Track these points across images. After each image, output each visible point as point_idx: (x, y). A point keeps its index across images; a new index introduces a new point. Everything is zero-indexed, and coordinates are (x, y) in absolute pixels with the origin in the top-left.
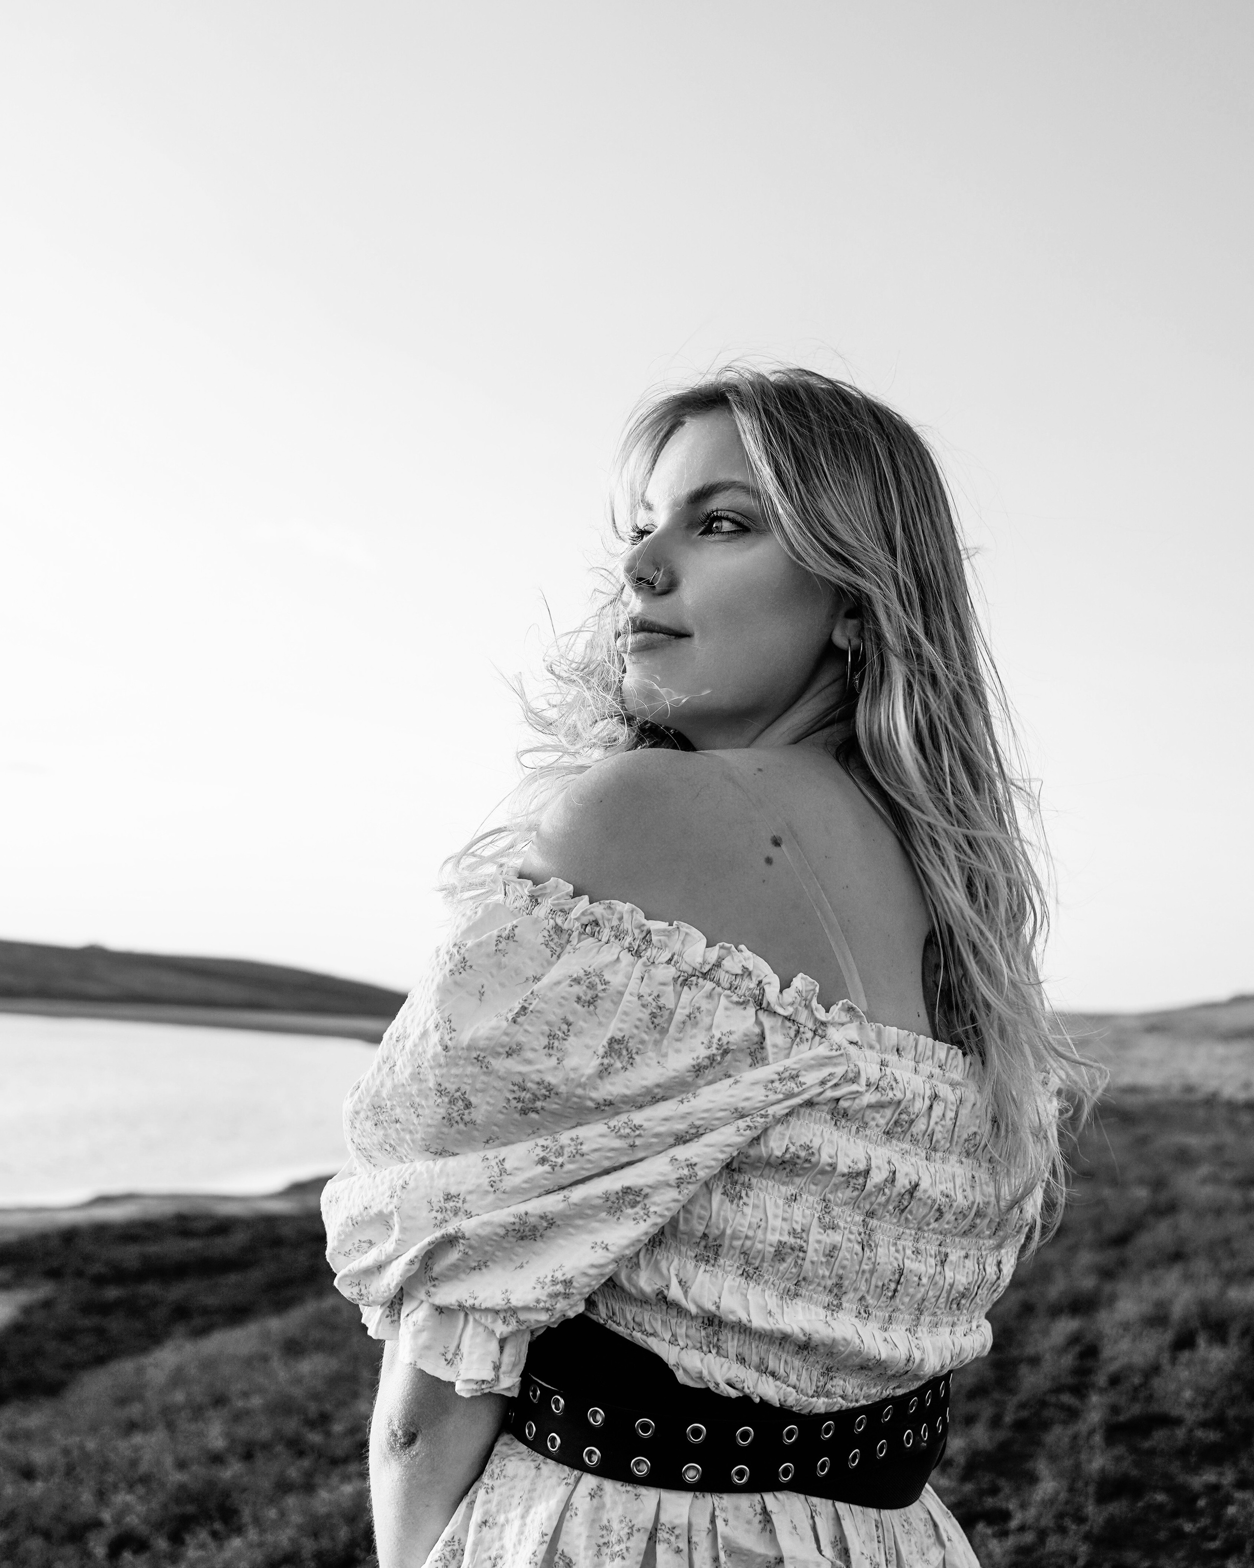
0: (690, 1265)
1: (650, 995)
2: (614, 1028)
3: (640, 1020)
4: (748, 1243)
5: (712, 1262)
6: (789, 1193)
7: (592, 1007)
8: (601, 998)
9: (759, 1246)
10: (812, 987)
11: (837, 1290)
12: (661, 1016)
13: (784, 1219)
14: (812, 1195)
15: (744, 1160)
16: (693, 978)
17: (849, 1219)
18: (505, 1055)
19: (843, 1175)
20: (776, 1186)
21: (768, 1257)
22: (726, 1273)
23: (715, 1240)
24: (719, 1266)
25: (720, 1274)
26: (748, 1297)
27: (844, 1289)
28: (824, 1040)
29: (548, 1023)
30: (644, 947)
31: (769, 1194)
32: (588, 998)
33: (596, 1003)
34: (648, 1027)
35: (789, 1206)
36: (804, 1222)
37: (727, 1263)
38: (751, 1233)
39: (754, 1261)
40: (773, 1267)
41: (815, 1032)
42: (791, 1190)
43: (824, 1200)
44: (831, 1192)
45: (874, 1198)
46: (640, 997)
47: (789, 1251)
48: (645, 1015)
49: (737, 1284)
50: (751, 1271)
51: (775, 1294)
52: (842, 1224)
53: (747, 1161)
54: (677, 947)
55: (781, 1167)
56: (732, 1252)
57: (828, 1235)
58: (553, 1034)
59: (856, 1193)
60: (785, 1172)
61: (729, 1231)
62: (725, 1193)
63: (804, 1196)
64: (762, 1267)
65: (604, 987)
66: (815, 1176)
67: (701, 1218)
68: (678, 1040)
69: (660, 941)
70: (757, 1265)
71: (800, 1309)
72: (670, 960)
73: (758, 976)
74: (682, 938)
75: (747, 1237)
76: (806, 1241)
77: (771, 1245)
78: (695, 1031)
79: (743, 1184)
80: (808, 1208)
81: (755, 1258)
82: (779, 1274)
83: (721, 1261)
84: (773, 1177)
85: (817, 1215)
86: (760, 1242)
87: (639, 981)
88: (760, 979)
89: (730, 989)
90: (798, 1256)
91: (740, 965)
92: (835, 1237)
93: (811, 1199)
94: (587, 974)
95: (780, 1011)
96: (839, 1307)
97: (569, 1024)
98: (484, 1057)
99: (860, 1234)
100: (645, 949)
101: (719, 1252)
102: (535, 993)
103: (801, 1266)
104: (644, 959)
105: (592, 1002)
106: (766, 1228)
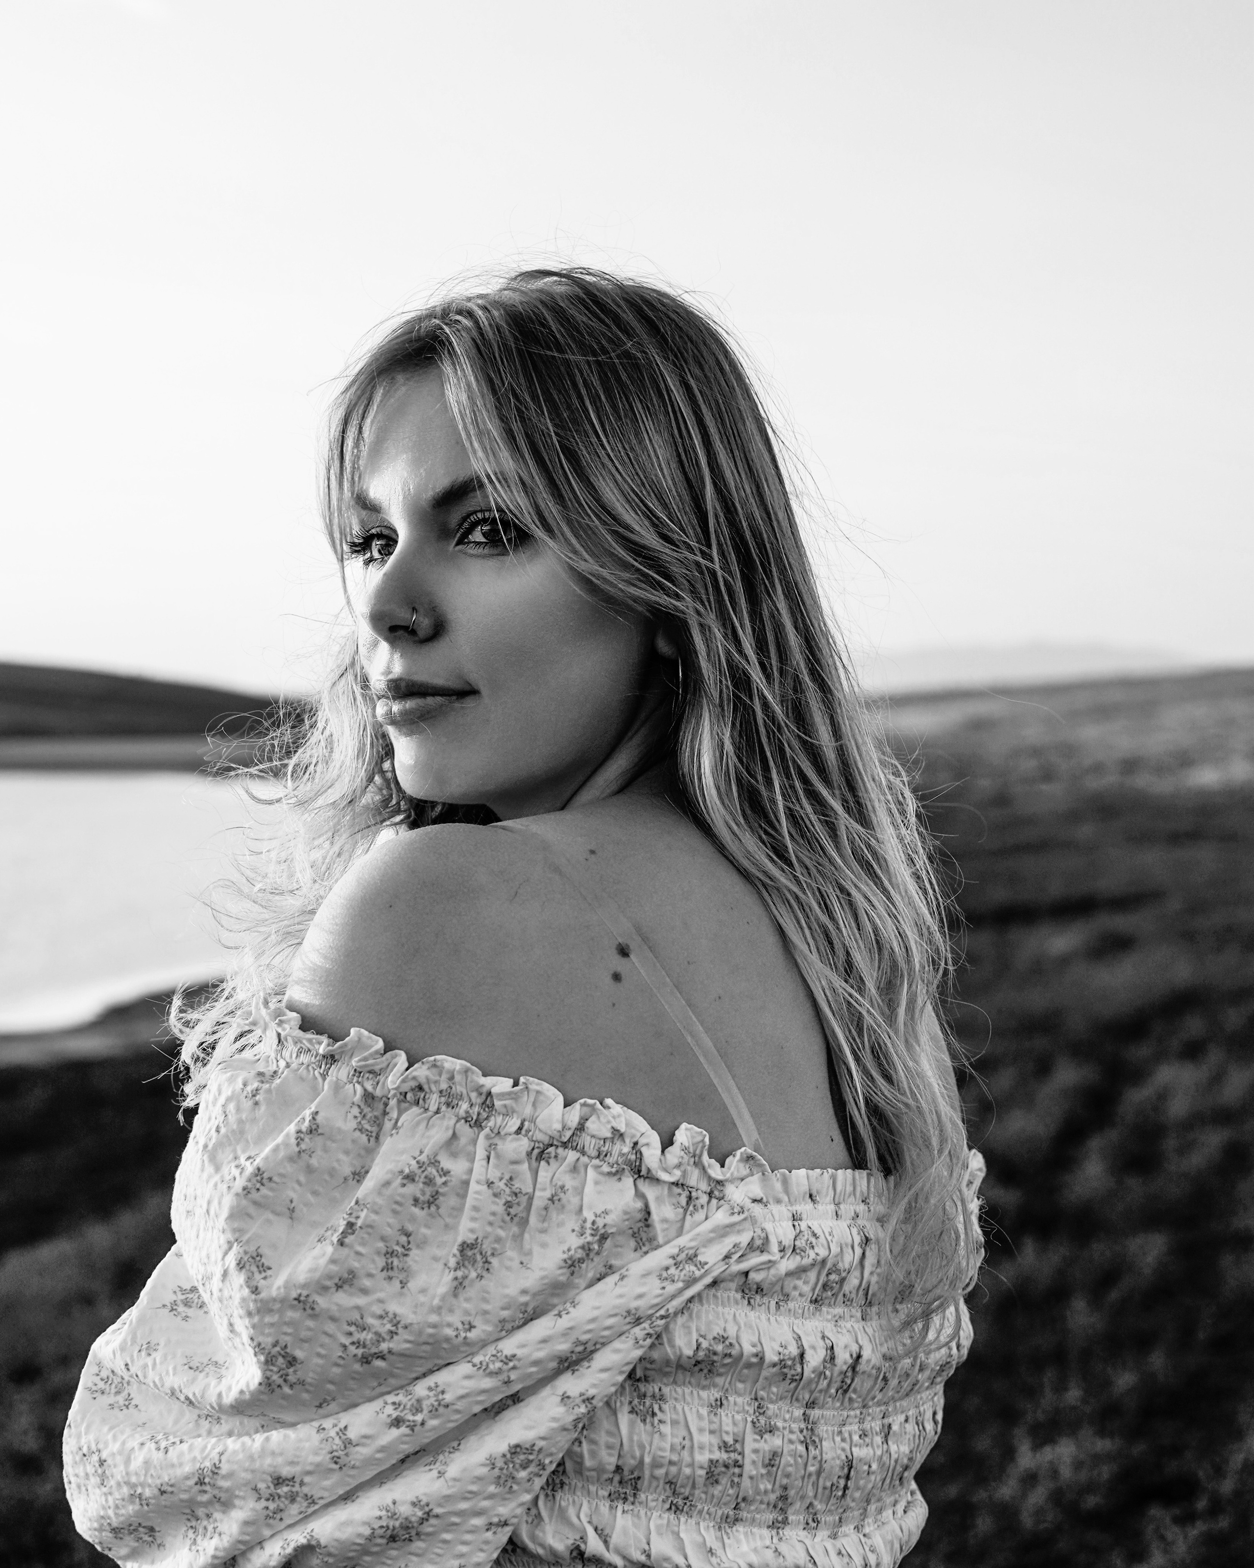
0: (604, 1507)
1: (501, 1179)
2: (465, 1229)
3: (494, 1214)
4: (673, 1470)
5: (631, 1499)
6: (712, 1399)
7: (433, 1208)
8: (444, 1195)
9: (687, 1471)
10: (699, 1138)
11: (782, 1503)
12: (518, 1204)
13: (712, 1432)
14: (740, 1395)
15: (649, 1366)
16: (551, 1150)
17: (787, 1416)
18: (334, 1289)
19: (774, 1365)
20: (695, 1392)
21: (700, 1481)
22: (650, 1509)
23: (632, 1473)
24: (640, 1503)
25: (642, 1513)
26: (682, 1535)
27: (789, 1500)
28: (722, 1202)
29: (383, 1239)
30: (484, 1115)
31: (688, 1404)
32: (427, 1197)
33: (437, 1202)
34: (503, 1221)
35: (716, 1414)
36: (736, 1430)
37: (650, 1498)
38: (675, 1458)
39: (682, 1490)
40: (706, 1493)
41: (710, 1194)
42: (715, 1394)
43: (756, 1399)
44: (763, 1389)
45: (814, 1386)
46: (490, 1184)
47: (723, 1469)
48: (500, 1208)
49: (665, 1522)
50: (681, 1502)
51: (711, 1524)
52: (780, 1424)
53: (653, 1366)
54: (528, 1111)
55: (697, 1369)
56: (655, 1484)
57: (766, 1441)
58: (390, 1250)
59: (794, 1385)
60: (702, 1374)
61: (647, 1460)
62: (632, 1411)
63: (731, 1399)
64: (693, 1495)
65: (444, 1179)
66: (740, 1371)
67: (609, 1447)
68: (543, 1231)
69: (505, 1106)
70: (687, 1494)
71: (742, 1537)
72: (520, 1129)
73: (633, 1136)
74: (532, 1099)
75: (671, 1463)
76: (742, 1454)
77: (702, 1467)
78: (562, 1216)
79: (653, 1396)
80: (738, 1412)
81: (682, 1486)
82: (715, 1500)
83: (642, 1496)
84: (690, 1383)
85: (749, 1419)
86: (688, 1466)
87: (484, 1163)
88: (635, 1140)
89: (598, 1157)
90: (734, 1474)
91: (609, 1126)
92: (776, 1442)
93: (739, 1400)
94: (420, 1165)
95: (664, 1177)
96: (785, 1522)
97: (408, 1235)
98: (308, 1296)
99: (801, 1431)
100: (487, 1118)
101: (639, 1486)
102: (361, 1202)
103: (738, 1484)
104: (487, 1130)
105: (433, 1201)
106: (692, 1447)
